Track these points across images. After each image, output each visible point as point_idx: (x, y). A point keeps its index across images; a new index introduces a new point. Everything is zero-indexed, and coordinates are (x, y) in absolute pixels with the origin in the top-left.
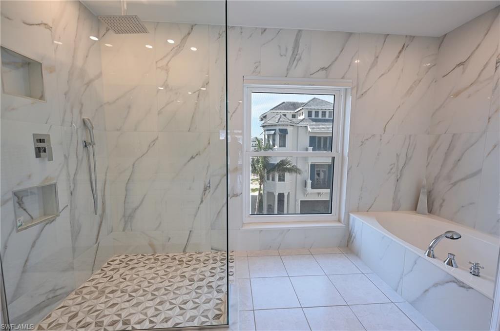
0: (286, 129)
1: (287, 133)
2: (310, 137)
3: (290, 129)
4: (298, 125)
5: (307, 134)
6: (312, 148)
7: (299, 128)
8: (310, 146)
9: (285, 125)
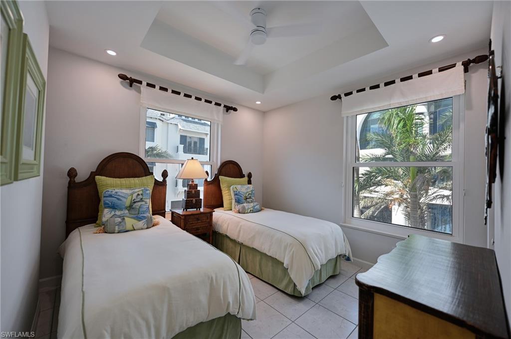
0: (155, 123)
1: (157, 127)
2: (181, 136)
3: (158, 123)
4: (168, 122)
5: (178, 132)
6: (183, 145)
7: (169, 124)
8: (181, 144)
9: (154, 118)
